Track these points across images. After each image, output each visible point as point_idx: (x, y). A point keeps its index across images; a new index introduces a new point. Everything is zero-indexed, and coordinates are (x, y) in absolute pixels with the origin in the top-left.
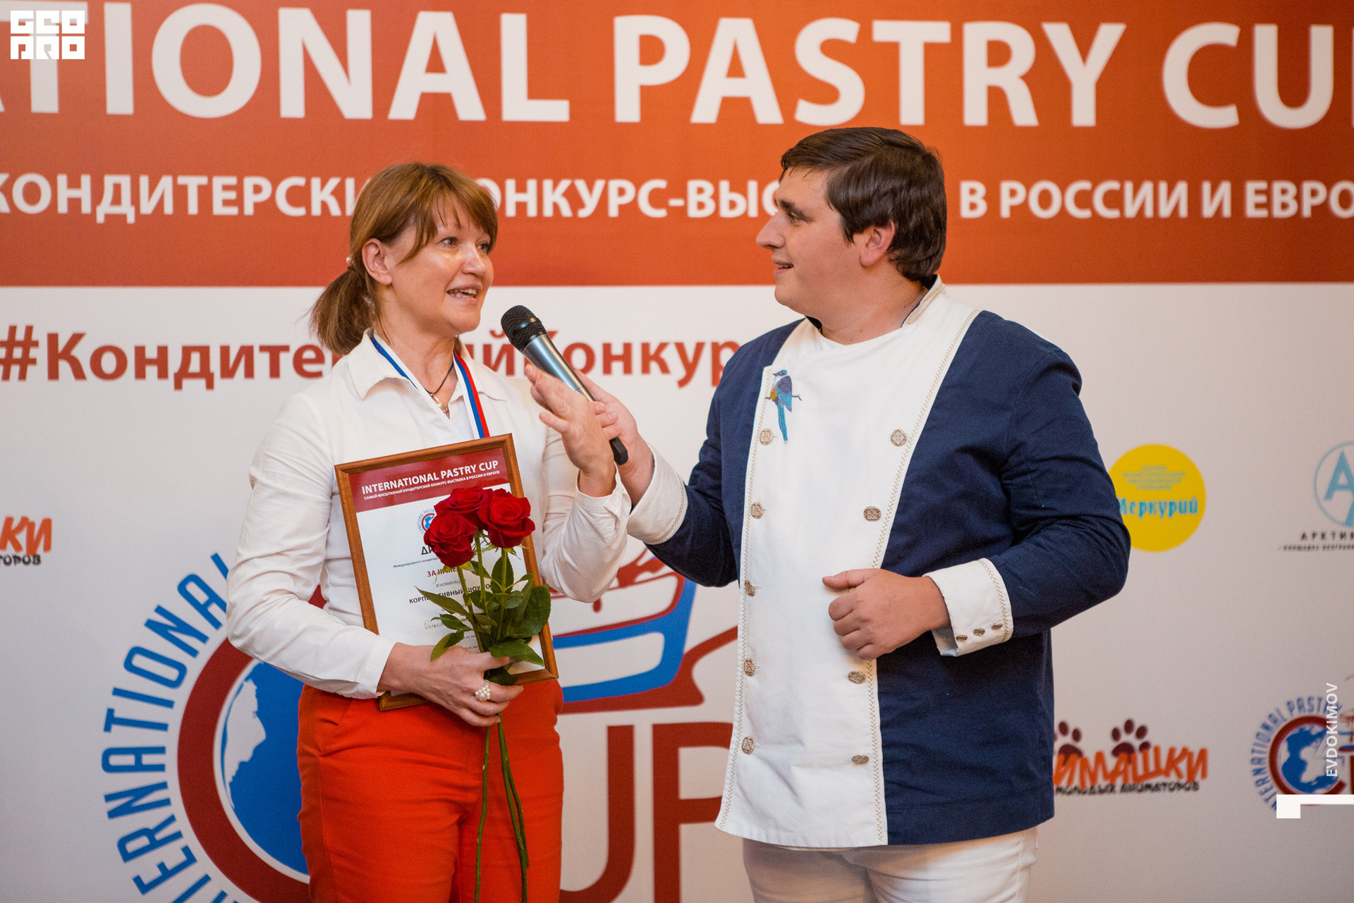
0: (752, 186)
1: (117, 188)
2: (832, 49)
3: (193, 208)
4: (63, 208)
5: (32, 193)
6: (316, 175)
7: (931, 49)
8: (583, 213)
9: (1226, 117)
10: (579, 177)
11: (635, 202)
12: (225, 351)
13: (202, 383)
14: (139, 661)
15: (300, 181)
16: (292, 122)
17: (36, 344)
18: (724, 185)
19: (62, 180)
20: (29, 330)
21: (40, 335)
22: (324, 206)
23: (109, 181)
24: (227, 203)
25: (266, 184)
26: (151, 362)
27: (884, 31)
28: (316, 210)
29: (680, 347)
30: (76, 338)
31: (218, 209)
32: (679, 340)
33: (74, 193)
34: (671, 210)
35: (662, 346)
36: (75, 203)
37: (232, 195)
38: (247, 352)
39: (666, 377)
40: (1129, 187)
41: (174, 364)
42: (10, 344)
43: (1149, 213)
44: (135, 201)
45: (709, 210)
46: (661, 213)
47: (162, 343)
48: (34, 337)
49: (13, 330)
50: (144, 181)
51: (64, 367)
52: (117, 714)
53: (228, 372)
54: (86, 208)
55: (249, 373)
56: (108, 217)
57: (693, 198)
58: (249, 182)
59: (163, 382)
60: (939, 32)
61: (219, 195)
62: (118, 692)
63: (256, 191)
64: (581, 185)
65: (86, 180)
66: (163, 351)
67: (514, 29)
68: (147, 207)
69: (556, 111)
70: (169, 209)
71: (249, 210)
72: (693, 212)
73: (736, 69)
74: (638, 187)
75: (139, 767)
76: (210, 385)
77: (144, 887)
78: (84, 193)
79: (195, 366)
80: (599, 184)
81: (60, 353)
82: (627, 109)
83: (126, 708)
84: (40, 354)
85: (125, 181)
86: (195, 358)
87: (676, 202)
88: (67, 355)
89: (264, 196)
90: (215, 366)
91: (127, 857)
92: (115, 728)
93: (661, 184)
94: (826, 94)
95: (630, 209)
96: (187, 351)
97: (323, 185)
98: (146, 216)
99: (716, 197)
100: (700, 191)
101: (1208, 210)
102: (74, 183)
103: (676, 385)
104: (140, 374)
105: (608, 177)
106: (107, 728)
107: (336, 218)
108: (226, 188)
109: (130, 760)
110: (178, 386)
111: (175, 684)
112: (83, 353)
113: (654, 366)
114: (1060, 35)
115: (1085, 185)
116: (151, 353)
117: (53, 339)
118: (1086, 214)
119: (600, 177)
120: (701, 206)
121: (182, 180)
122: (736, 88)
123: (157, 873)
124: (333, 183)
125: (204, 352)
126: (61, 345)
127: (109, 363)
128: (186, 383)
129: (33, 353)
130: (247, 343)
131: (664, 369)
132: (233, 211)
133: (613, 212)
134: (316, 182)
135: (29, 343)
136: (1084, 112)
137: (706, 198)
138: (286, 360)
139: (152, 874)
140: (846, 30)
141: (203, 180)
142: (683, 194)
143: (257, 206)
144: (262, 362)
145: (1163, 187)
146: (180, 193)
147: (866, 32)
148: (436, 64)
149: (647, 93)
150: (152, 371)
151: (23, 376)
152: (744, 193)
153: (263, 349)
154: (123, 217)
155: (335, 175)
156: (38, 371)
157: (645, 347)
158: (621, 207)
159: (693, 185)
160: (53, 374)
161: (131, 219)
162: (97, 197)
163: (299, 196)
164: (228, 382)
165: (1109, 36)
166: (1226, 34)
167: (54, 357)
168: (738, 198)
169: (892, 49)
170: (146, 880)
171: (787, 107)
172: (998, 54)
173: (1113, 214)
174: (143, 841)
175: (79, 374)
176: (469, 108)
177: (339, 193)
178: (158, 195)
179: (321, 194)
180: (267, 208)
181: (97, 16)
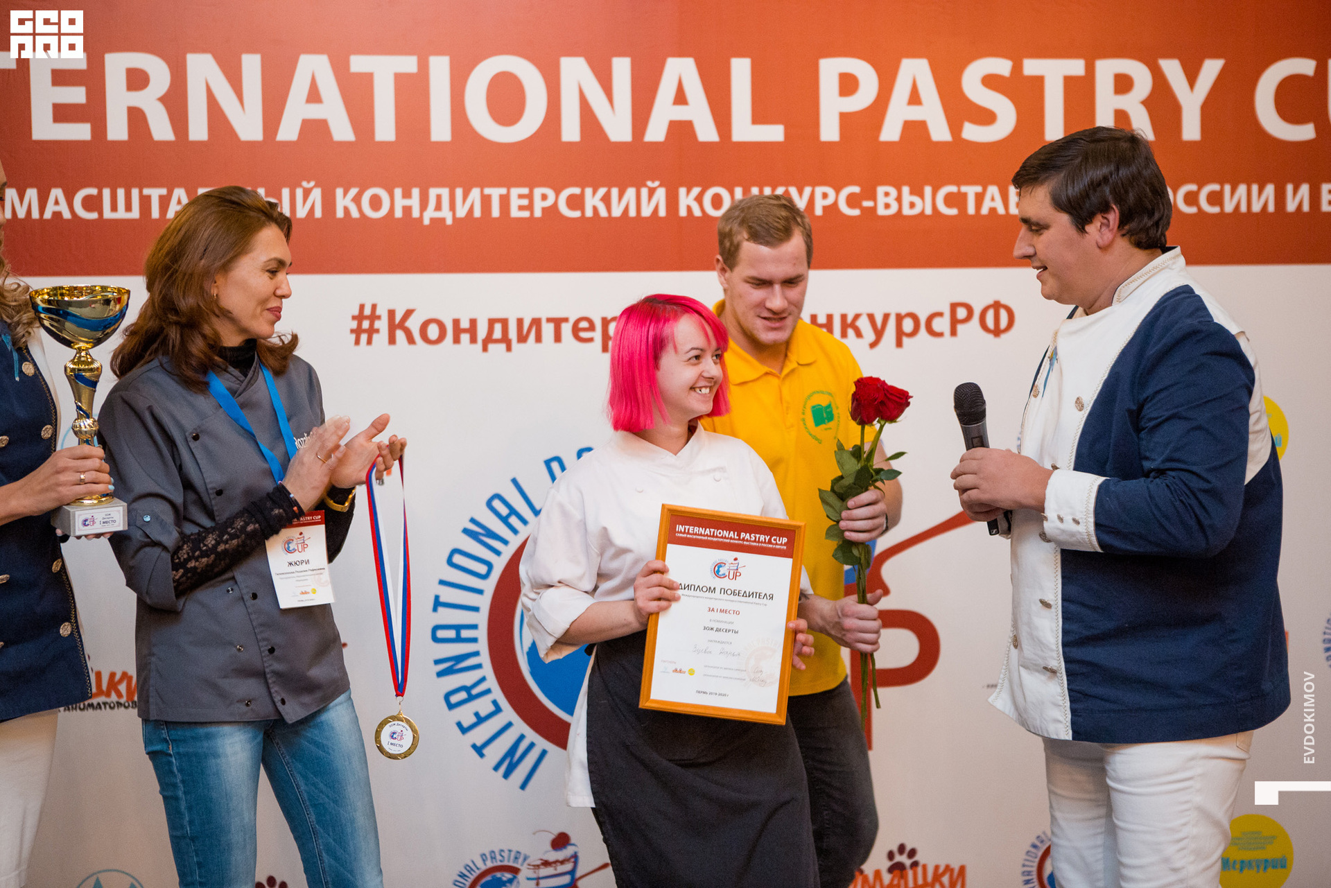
0: (928, 190)
1: (439, 197)
2: (991, 81)
3: (496, 212)
4: (398, 214)
5: (376, 203)
6: (588, 186)
7: (1069, 81)
9: (1305, 132)
10: (792, 185)
11: (835, 204)
12: (520, 322)
13: (503, 346)
14: (458, 559)
15: (577, 191)
16: (571, 144)
17: (379, 318)
18: (906, 190)
19: (398, 192)
20: (374, 307)
21: (382, 311)
22: (595, 209)
23: (433, 192)
24: (521, 208)
25: (550, 193)
26: (465, 331)
27: (1032, 67)
28: (589, 213)
29: (871, 317)
30: (409, 313)
31: (515, 213)
32: (870, 311)
33: (407, 202)
34: (863, 210)
35: (857, 316)
36: (408, 210)
37: (525, 202)
38: (536, 322)
39: (860, 340)
40: (1227, 188)
41: (482, 332)
42: (359, 318)
43: (1243, 209)
44: (453, 207)
45: (894, 209)
46: (856, 212)
47: (473, 317)
48: (378, 312)
49: (362, 307)
50: (459, 192)
51: (400, 335)
52: (442, 599)
53: (522, 339)
54: (416, 213)
55: (539, 339)
56: (432, 220)
57: (881, 199)
58: (538, 192)
59: (474, 346)
60: (1076, 67)
61: (515, 203)
62: (442, 582)
63: (543, 198)
64: (793, 191)
65: (416, 192)
66: (473, 322)
67: (741, 70)
68: (461, 212)
69: (774, 133)
70: (477, 213)
71: (538, 213)
72: (881, 211)
73: (915, 99)
74: (838, 192)
75: (458, 639)
76: (509, 349)
77: (464, 730)
78: (414, 202)
79: (497, 334)
80: (808, 190)
81: (397, 325)
82: (830, 131)
83: (448, 595)
84: (382, 325)
85: (445, 192)
86: (498, 328)
87: (867, 204)
88: (402, 326)
89: (549, 202)
90: (513, 334)
91: (451, 706)
92: (440, 609)
93: (856, 189)
94: (986, 117)
95: (832, 209)
96: (492, 322)
97: (594, 193)
98: (461, 219)
99: (899, 199)
100: (887, 194)
101: (1291, 207)
102: (407, 195)
103: (868, 347)
104: (457, 340)
105: (814, 185)
106: (435, 610)
107: (604, 218)
108: (521, 196)
109: (451, 634)
110: (485, 349)
111: (484, 577)
112: (414, 324)
113: (851, 332)
114: (1172, 69)
115: (1193, 187)
116: (465, 324)
117: (392, 313)
118: (1192, 210)
119: (808, 185)
120: (887, 206)
121: (487, 191)
122: (915, 113)
123: (474, 720)
125: (504, 322)
126: (398, 318)
127: (433, 332)
128: (491, 347)
129: (377, 324)
130: (537, 316)
131: (859, 334)
132: (526, 214)
133: (818, 211)
134: (589, 191)
135: (374, 317)
136: (1191, 130)
137: (891, 200)
138: (566, 329)
139: (468, 720)
140: (1003, 67)
141: (503, 191)
142: (873, 197)
143: (544, 209)
144: (548, 330)
145: (1255, 188)
146: (486, 201)
147: (1018, 68)
148: (680, 98)
149: (846, 119)
150: (465, 338)
151: (369, 342)
152: (922, 196)
153: (549, 320)
154: (443, 220)
155: (603, 185)
156: (381, 338)
157: (844, 317)
158: (825, 208)
159: (881, 190)
160: (392, 340)
161: (449, 221)
162: (424, 205)
163: (576, 202)
164: (522, 346)
165: (1211, 69)
166: (1306, 66)
167: (392, 328)
168: (916, 199)
169: (1039, 81)
170: (466, 724)
171: (955, 128)
172: (1123, 84)
173: (1216, 210)
174: (463, 695)
175: (411, 340)
176: (707, 132)
177: (606, 200)
178: (469, 203)
179: (593, 200)
180: (552, 211)
181: (424, 66)
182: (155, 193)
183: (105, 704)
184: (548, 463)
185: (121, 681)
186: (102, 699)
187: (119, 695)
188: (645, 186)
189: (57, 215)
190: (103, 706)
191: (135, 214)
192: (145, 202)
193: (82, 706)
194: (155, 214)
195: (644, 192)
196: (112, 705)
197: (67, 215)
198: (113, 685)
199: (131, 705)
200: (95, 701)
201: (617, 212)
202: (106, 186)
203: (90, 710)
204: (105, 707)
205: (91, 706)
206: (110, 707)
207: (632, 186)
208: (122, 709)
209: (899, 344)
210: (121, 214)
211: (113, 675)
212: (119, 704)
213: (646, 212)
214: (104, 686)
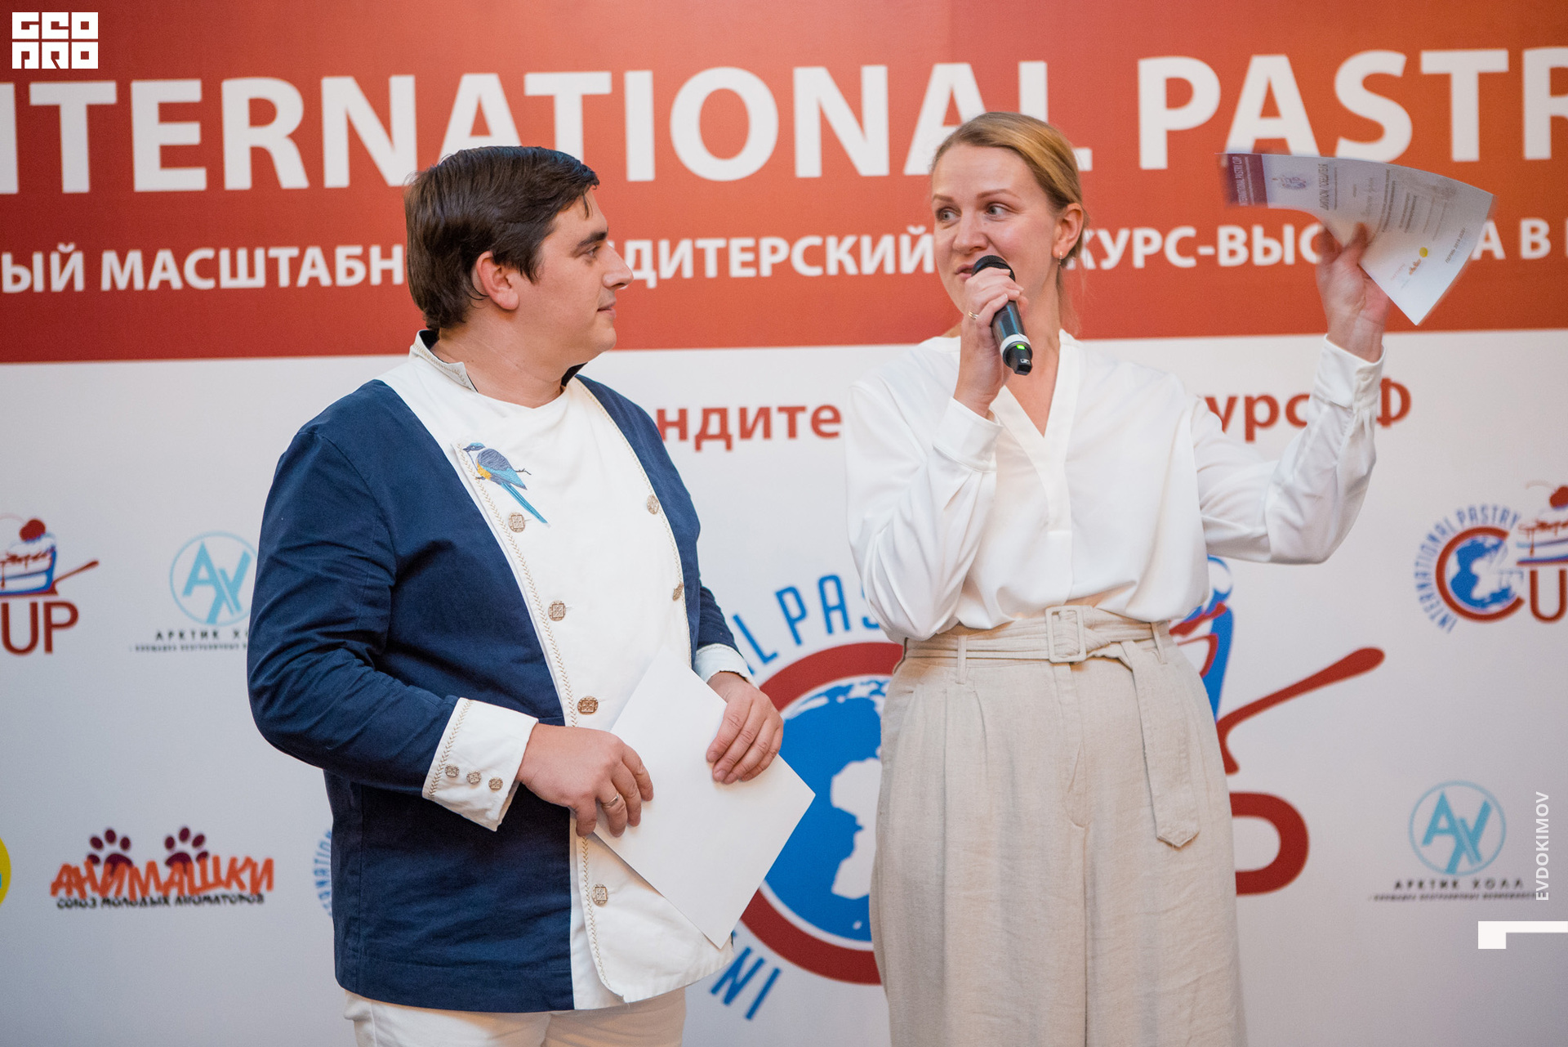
0: (1288, 231)
1: (638, 253)
2: (1375, 83)
3: (711, 271)
6: (831, 233)
7: (1486, 79)
8: (1107, 265)
10: (1102, 227)
11: (1161, 253)
12: (743, 412)
13: (721, 444)
15: (815, 241)
16: (808, 181)
18: (1258, 231)
22: (841, 265)
23: (631, 246)
24: (745, 264)
25: (782, 245)
26: (673, 423)
27: (1433, 62)
28: (833, 270)
31: (736, 271)
32: (1210, 393)
34: (1201, 259)
37: (749, 257)
38: (764, 413)
41: (694, 426)
44: (656, 265)
45: (1242, 257)
46: (1189, 262)
47: (683, 406)
50: (664, 245)
53: (746, 433)
55: (767, 434)
57: (1224, 245)
58: (766, 243)
59: (684, 444)
60: (1495, 60)
61: (736, 258)
63: (773, 251)
64: (1104, 236)
66: (683, 413)
67: (1033, 77)
68: (667, 272)
70: (688, 273)
71: (766, 271)
72: (1224, 260)
73: (1270, 109)
74: (1164, 235)
76: (729, 447)
79: (714, 427)
80: (1123, 235)
82: (1153, 155)
85: (646, 246)
86: (715, 420)
87: (1205, 251)
89: (780, 257)
90: (734, 427)
93: (1189, 232)
94: (1369, 131)
95: (1157, 260)
96: (707, 413)
97: (840, 241)
98: (667, 281)
99: (1249, 244)
100: (1232, 237)
105: (1132, 226)
107: (852, 276)
108: (744, 250)
110: (698, 447)
116: (672, 416)
119: (1124, 227)
120: (1232, 253)
122: (1270, 129)
124: (849, 241)
125: (723, 413)
128: (706, 444)
130: (764, 404)
132: (750, 272)
133: (1139, 262)
134: (832, 241)
137: (1238, 245)
138: (804, 421)
140: (1392, 63)
141: (720, 243)
142: (1213, 242)
143: (775, 267)
144: (779, 422)
146: (699, 256)
147: (1413, 64)
148: (953, 117)
149: (1175, 138)
150: (673, 432)
152: (1279, 238)
153: (781, 409)
154: (643, 282)
155: (851, 233)
158: (1147, 258)
159: (1223, 232)
161: (652, 283)
163: (815, 256)
164: (746, 443)
168: (1273, 244)
169: (1443, 81)
171: (1326, 147)
172: (1562, 81)
177: (855, 252)
178: (677, 259)
179: (837, 253)
180: (784, 269)
181: (618, 85)
182: (283, 255)
183: (224, 897)
184: (780, 595)
185: (243, 869)
186: (220, 891)
187: (241, 885)
188: (905, 232)
189: (165, 284)
190: (221, 899)
191: (259, 281)
192: (272, 265)
193: (197, 899)
194: (284, 280)
195: (905, 241)
196: (233, 899)
197: (177, 284)
198: (234, 873)
199: (256, 898)
200: (212, 893)
201: (869, 268)
202: (225, 246)
203: (207, 906)
204: (225, 901)
205: (208, 899)
206: (232, 902)
207: (888, 232)
208: (245, 904)
209: (1250, 436)
210: (243, 281)
211: (233, 861)
212: (241, 898)
213: (908, 267)
214: (224, 874)
